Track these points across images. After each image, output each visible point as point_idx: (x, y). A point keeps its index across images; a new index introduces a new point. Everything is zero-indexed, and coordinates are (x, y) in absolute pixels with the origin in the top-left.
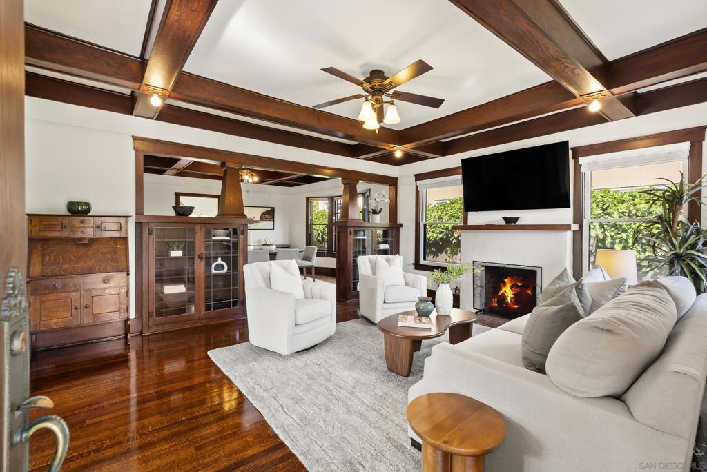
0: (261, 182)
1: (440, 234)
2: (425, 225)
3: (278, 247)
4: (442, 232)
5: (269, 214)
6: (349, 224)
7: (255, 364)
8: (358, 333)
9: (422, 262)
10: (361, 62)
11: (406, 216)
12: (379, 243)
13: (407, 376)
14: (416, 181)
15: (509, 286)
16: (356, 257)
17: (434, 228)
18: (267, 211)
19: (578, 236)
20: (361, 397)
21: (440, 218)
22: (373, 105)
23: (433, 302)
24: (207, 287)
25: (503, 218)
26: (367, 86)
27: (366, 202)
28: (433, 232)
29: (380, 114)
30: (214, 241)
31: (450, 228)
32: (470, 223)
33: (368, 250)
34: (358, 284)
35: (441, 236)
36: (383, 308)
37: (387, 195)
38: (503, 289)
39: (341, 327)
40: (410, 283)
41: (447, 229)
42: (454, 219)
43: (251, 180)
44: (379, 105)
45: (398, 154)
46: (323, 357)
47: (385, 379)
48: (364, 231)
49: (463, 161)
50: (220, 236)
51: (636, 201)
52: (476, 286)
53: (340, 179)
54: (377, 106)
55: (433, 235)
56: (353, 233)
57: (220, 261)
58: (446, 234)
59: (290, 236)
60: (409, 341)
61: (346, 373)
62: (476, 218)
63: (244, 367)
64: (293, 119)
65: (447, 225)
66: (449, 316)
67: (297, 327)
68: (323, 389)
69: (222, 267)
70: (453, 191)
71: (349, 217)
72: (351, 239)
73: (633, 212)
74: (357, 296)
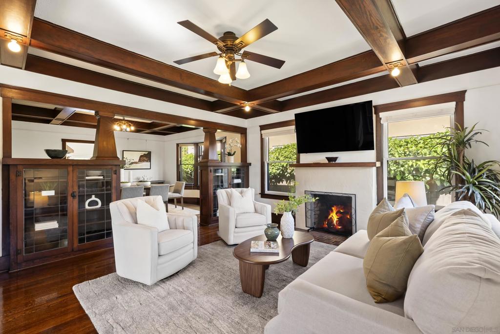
0: (137, 131)
1: (278, 170)
2: (268, 164)
3: (152, 183)
4: (279, 169)
5: (147, 157)
6: (209, 164)
7: (118, 297)
8: (216, 255)
9: (267, 192)
10: (217, 22)
11: (253, 158)
12: (233, 178)
13: (260, 297)
14: (261, 131)
15: (335, 212)
16: (215, 190)
17: (273, 166)
18: (144, 154)
19: (380, 171)
20: (219, 326)
21: (278, 159)
22: (226, 62)
23: (279, 227)
24: (80, 221)
25: (326, 158)
26: (221, 44)
27: (223, 147)
28: (273, 169)
29: (233, 70)
30: (88, 180)
31: (285, 166)
32: (302, 162)
33: (226, 184)
34: (218, 211)
35: (278, 172)
36: (235, 232)
37: (239, 141)
38: (331, 215)
39: (202, 250)
40: (259, 210)
41: (283, 166)
42: (287, 160)
43: (128, 129)
44: (231, 62)
45: (247, 109)
46: (185, 282)
47: (240, 302)
48: (222, 170)
49: (296, 115)
50: (95, 175)
51: (409, 146)
52: (307, 210)
53: (202, 128)
54: (230, 63)
55: (274, 170)
56: (212, 171)
57: (93, 198)
58: (282, 170)
59: (164, 174)
60: (261, 266)
61: (205, 299)
62: (306, 158)
63: (106, 301)
64: (159, 75)
65: (282, 164)
66: (291, 238)
67: (161, 257)
68: (182, 320)
69: (97, 203)
70: (288, 138)
71: (210, 158)
72: (211, 176)
73: (407, 153)
74: (217, 220)
